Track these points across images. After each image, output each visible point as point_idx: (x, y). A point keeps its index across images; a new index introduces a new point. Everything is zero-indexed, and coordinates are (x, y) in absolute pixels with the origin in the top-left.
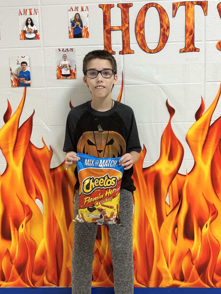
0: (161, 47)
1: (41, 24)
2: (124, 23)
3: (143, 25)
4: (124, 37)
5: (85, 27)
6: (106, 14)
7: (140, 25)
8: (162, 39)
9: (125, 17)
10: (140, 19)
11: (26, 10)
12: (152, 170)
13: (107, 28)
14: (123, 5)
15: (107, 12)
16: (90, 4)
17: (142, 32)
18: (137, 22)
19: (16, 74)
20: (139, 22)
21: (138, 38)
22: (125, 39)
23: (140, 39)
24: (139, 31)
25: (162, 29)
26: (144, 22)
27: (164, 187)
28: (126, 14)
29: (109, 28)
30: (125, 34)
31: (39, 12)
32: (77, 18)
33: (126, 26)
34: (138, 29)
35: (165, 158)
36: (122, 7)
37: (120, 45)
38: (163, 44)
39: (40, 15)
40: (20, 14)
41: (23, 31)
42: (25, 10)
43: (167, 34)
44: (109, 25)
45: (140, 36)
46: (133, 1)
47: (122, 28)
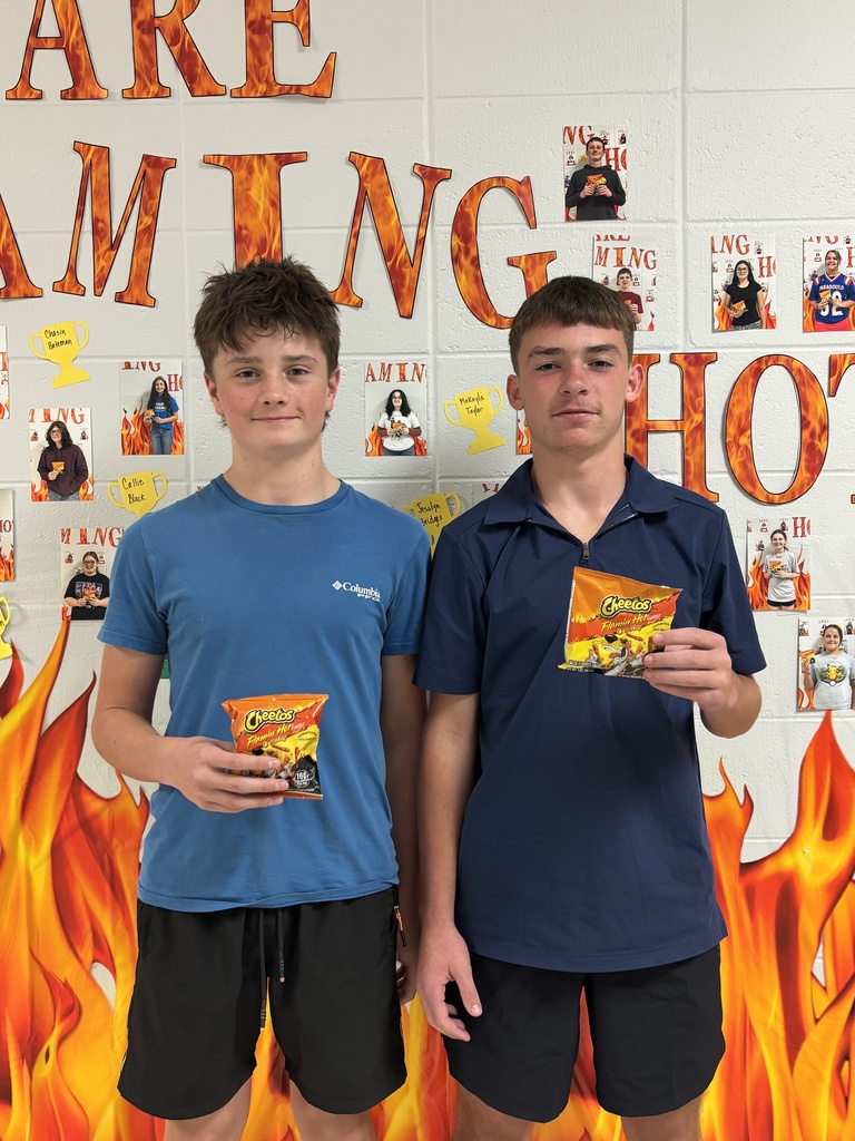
0: (802, 486)
1: (431, 410)
2: (688, 411)
3: (746, 420)
4: (689, 452)
7: (740, 420)
8: (807, 460)
9: (691, 392)
10: (739, 401)
11: (390, 365)
12: (770, 868)
13: (636, 425)
14: (687, 356)
17: (743, 440)
18: (730, 412)
20: (737, 411)
21: (734, 456)
22: (690, 457)
23: (739, 460)
24: (735, 437)
25: (806, 433)
26: (749, 412)
27: (808, 924)
28: (697, 384)
29: (641, 425)
30: (690, 442)
31: (429, 374)
33: (695, 420)
34: (732, 430)
35: (813, 831)
36: (684, 365)
37: (675, 477)
38: (808, 475)
39: (431, 382)
40: (370, 378)
42: (386, 367)
43: (822, 446)
44: (644, 416)
45: (739, 453)
46: (719, 347)
47: (682, 426)
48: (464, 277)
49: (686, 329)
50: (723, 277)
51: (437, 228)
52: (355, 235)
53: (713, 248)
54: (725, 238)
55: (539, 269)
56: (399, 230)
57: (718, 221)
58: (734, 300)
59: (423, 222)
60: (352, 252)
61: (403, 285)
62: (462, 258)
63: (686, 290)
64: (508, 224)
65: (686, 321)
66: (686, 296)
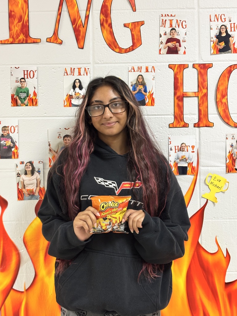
2: (201, 88)
3: (225, 92)
4: (201, 105)
5: (150, 92)
6: (178, 76)
7: (222, 92)
9: (202, 80)
10: (222, 84)
11: (74, 69)
13: (178, 94)
14: (200, 65)
15: (178, 74)
16: (157, 64)
17: (224, 100)
18: (218, 88)
19: (56, 151)
20: (221, 88)
21: (220, 107)
22: (202, 108)
23: (222, 109)
24: (220, 99)
26: (227, 88)
28: (204, 77)
29: (181, 94)
30: (201, 101)
31: (91, 72)
32: (139, 81)
33: (204, 92)
34: (219, 96)
36: (199, 68)
37: (195, 116)
39: (92, 75)
40: (66, 74)
41: (68, 95)
44: (182, 90)
45: (222, 106)
46: (213, 61)
47: (198, 94)
48: (105, 32)
49: (199, 53)
50: (215, 32)
51: (94, 11)
52: (60, 14)
53: (210, 20)
54: (216, 15)
55: (137, 28)
56: (78, 12)
57: (212, 8)
58: (220, 42)
59: (88, 9)
60: (58, 21)
61: (79, 35)
62: (105, 24)
63: (199, 37)
64: (124, 9)
65: (199, 50)
66: (199, 40)
